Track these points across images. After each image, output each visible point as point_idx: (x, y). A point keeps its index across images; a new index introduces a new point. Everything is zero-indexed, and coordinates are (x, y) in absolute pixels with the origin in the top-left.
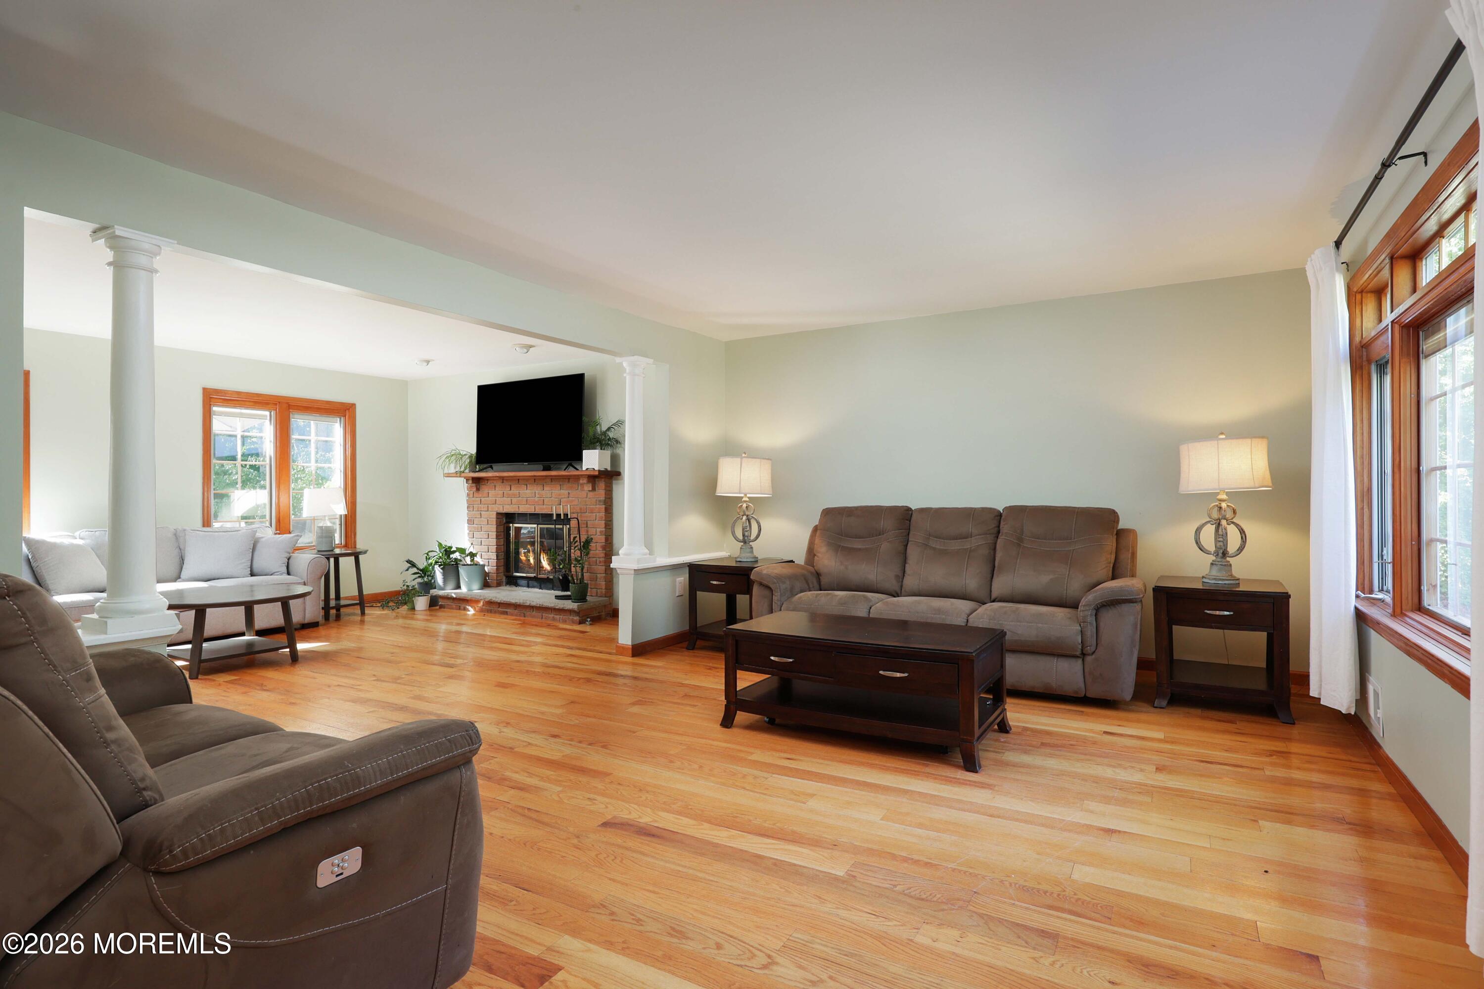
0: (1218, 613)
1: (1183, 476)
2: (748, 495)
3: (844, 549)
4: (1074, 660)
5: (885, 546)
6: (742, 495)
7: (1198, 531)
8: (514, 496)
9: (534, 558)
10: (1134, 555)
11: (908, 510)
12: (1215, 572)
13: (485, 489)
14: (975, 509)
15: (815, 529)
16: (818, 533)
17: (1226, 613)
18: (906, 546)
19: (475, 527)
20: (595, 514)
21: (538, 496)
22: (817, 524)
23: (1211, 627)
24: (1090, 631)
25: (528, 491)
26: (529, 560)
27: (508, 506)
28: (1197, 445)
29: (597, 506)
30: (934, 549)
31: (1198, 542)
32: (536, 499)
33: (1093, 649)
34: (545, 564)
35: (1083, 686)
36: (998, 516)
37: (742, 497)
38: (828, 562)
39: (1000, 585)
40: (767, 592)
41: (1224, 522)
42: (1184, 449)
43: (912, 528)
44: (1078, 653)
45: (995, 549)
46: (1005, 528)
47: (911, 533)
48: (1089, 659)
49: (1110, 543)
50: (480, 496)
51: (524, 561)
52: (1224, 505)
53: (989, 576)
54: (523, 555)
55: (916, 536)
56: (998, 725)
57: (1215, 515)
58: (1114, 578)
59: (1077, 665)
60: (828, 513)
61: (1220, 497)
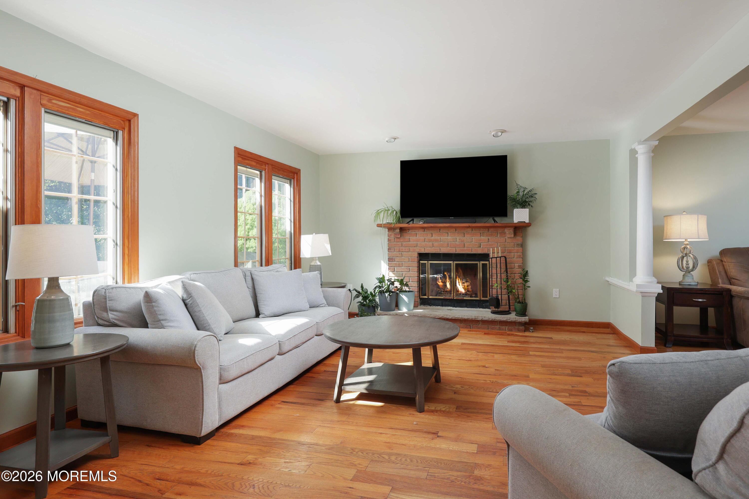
2: (688, 240)
6: (684, 240)
8: (436, 241)
9: (450, 284)
13: (407, 236)
19: (396, 264)
20: (513, 254)
21: (459, 241)
25: (449, 237)
26: (446, 286)
27: (429, 248)
29: (515, 248)
32: (457, 243)
34: (461, 288)
37: (684, 242)
50: (402, 241)
51: (441, 287)
54: (440, 281)
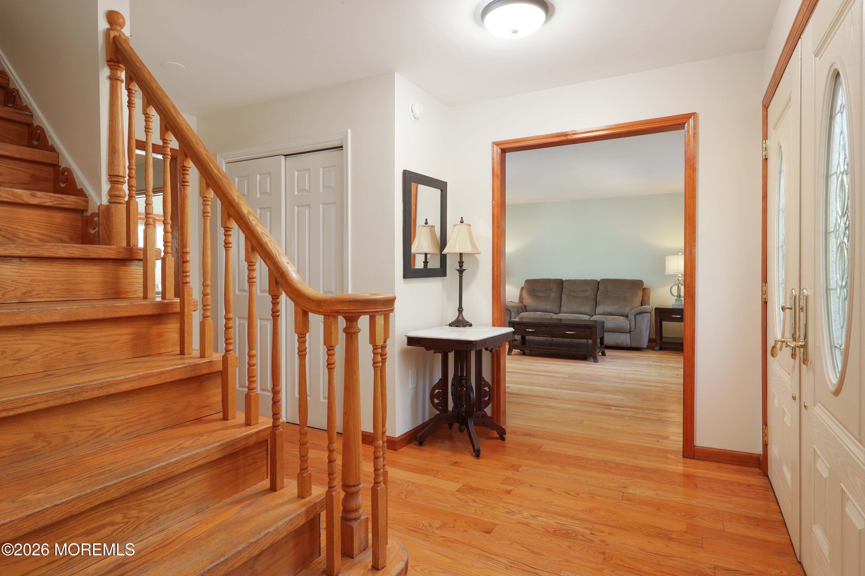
0: (676, 316)
1: (667, 267)
3: (536, 296)
4: (627, 334)
5: (553, 295)
7: (671, 288)
10: (649, 297)
11: (562, 280)
12: (677, 303)
14: (589, 280)
15: (522, 288)
16: (524, 290)
17: (679, 316)
18: (561, 295)
22: (523, 286)
23: (674, 321)
24: (633, 323)
28: (672, 257)
30: (573, 296)
31: (671, 292)
33: (634, 329)
35: (630, 343)
36: (598, 283)
38: (528, 301)
39: (599, 310)
40: (509, 312)
41: (680, 285)
42: (667, 258)
43: (563, 288)
44: (628, 331)
45: (597, 296)
46: (601, 287)
47: (563, 290)
48: (632, 333)
49: (640, 293)
52: (680, 279)
53: (595, 306)
55: (565, 291)
56: (602, 353)
57: (677, 282)
58: (641, 306)
59: (628, 336)
60: (528, 282)
61: (679, 276)
